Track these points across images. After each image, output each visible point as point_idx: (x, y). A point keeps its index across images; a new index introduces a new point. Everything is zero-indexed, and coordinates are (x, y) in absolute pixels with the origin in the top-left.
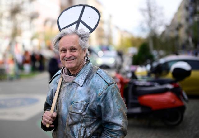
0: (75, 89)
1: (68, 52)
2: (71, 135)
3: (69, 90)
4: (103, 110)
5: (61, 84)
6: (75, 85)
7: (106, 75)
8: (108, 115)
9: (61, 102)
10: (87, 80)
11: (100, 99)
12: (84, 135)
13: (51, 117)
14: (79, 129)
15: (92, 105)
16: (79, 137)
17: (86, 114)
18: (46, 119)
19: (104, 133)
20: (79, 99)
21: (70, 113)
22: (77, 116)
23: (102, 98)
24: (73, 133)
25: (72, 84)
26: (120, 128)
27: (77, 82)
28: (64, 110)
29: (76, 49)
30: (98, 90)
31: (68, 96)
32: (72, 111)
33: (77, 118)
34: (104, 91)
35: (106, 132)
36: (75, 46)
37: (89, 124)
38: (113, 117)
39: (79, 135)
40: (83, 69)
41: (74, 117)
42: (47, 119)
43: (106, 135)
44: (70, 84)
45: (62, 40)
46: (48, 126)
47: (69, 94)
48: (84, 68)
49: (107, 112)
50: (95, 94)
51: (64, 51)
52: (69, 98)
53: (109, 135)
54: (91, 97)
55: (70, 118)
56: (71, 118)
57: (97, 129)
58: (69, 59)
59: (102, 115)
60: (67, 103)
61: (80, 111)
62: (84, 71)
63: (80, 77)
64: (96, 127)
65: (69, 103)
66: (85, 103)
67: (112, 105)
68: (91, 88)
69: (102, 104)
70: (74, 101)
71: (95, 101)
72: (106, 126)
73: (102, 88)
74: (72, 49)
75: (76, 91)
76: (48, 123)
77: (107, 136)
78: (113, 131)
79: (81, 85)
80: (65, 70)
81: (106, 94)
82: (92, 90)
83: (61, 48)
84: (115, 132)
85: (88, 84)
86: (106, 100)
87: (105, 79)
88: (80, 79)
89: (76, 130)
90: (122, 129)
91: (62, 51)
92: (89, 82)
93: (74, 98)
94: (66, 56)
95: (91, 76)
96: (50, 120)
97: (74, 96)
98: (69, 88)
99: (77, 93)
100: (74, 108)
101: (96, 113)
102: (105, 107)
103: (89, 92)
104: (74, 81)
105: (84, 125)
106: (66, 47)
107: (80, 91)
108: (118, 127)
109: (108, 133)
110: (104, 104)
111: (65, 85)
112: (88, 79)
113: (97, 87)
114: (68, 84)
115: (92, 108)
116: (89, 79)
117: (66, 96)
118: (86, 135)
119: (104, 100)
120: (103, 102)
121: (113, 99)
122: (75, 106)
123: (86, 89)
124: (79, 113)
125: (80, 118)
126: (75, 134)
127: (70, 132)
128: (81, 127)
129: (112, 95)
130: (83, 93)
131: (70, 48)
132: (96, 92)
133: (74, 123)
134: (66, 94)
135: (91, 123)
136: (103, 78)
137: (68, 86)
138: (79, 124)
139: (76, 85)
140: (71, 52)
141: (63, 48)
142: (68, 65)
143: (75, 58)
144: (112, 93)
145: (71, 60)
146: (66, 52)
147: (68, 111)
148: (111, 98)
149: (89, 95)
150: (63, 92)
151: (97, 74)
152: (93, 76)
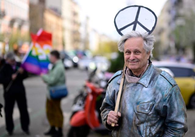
0: (140, 90)
1: (132, 54)
2: (138, 134)
3: (134, 90)
4: (168, 110)
5: (123, 85)
6: (139, 86)
7: (169, 77)
8: (172, 115)
9: (125, 102)
10: (152, 82)
11: (166, 99)
12: (150, 133)
13: (116, 117)
14: (145, 128)
15: (158, 106)
16: (145, 136)
17: (151, 114)
18: (111, 119)
19: (167, 131)
20: (145, 99)
21: (136, 112)
22: (144, 115)
23: (168, 99)
24: (140, 132)
25: (136, 85)
26: (183, 126)
27: (142, 83)
28: (129, 110)
29: (140, 52)
30: (163, 91)
31: (133, 96)
32: (140, 112)
33: (143, 117)
34: (170, 92)
35: (170, 130)
36: (139, 48)
37: (153, 123)
38: (177, 116)
39: (145, 134)
40: (147, 71)
41: (141, 116)
42: (113, 118)
43: (169, 134)
44: (134, 85)
45: (127, 42)
46: (113, 125)
47: (134, 95)
48: (148, 69)
49: (172, 112)
50: (160, 95)
51: (128, 52)
52: (134, 98)
53: (173, 133)
54: (157, 98)
55: (136, 117)
56: (138, 118)
57: (160, 128)
58: (132, 62)
59: (168, 115)
60: (132, 103)
61: (147, 111)
62: (148, 72)
63: (145, 79)
64: (160, 126)
65: (134, 104)
66: (151, 103)
67: (176, 105)
68: (156, 89)
69: (168, 105)
70: (140, 102)
71: (160, 101)
72: (169, 125)
73: (168, 90)
74: (136, 52)
75: (141, 92)
76: (113, 122)
77: (171, 134)
78: (176, 129)
79: (146, 86)
80: (127, 71)
81: (171, 95)
82: (157, 91)
83: (126, 50)
84: (178, 130)
85: (153, 85)
86: (171, 101)
87: (169, 81)
88: (145, 81)
89: (143, 129)
90: (185, 127)
91: (126, 52)
92: (154, 84)
93: (140, 99)
94: (130, 58)
95: (155, 78)
96: (115, 120)
97: (139, 97)
98: (133, 89)
99: (143, 94)
100: (141, 108)
101: (161, 112)
102: (171, 107)
103: (154, 93)
104: (140, 82)
105: (149, 124)
106: (131, 49)
107: (146, 92)
108: (181, 126)
109: (172, 132)
110: (170, 105)
111: (128, 86)
112: (152, 80)
113: (162, 88)
114: (132, 85)
115: (158, 108)
116: (154, 81)
117: (130, 96)
118: (152, 134)
119: (169, 101)
120: (169, 102)
121: (176, 100)
122: (142, 107)
123: (152, 91)
124: (145, 113)
125: (147, 117)
126: (142, 133)
127: (137, 131)
128: (147, 126)
129: (176, 96)
130: (150, 94)
131: (134, 51)
132: (161, 93)
133: (140, 123)
134: (130, 94)
135: (155, 122)
136: (168, 79)
137: (132, 86)
138: (145, 124)
139: (141, 86)
140: (135, 54)
141: (128, 50)
142: (131, 66)
143: (139, 61)
144: (175, 94)
145: (134, 62)
146: (130, 54)
147: (134, 111)
148: (175, 98)
149: (155, 95)
150: (126, 92)
151: (162, 76)
152: (157, 77)
